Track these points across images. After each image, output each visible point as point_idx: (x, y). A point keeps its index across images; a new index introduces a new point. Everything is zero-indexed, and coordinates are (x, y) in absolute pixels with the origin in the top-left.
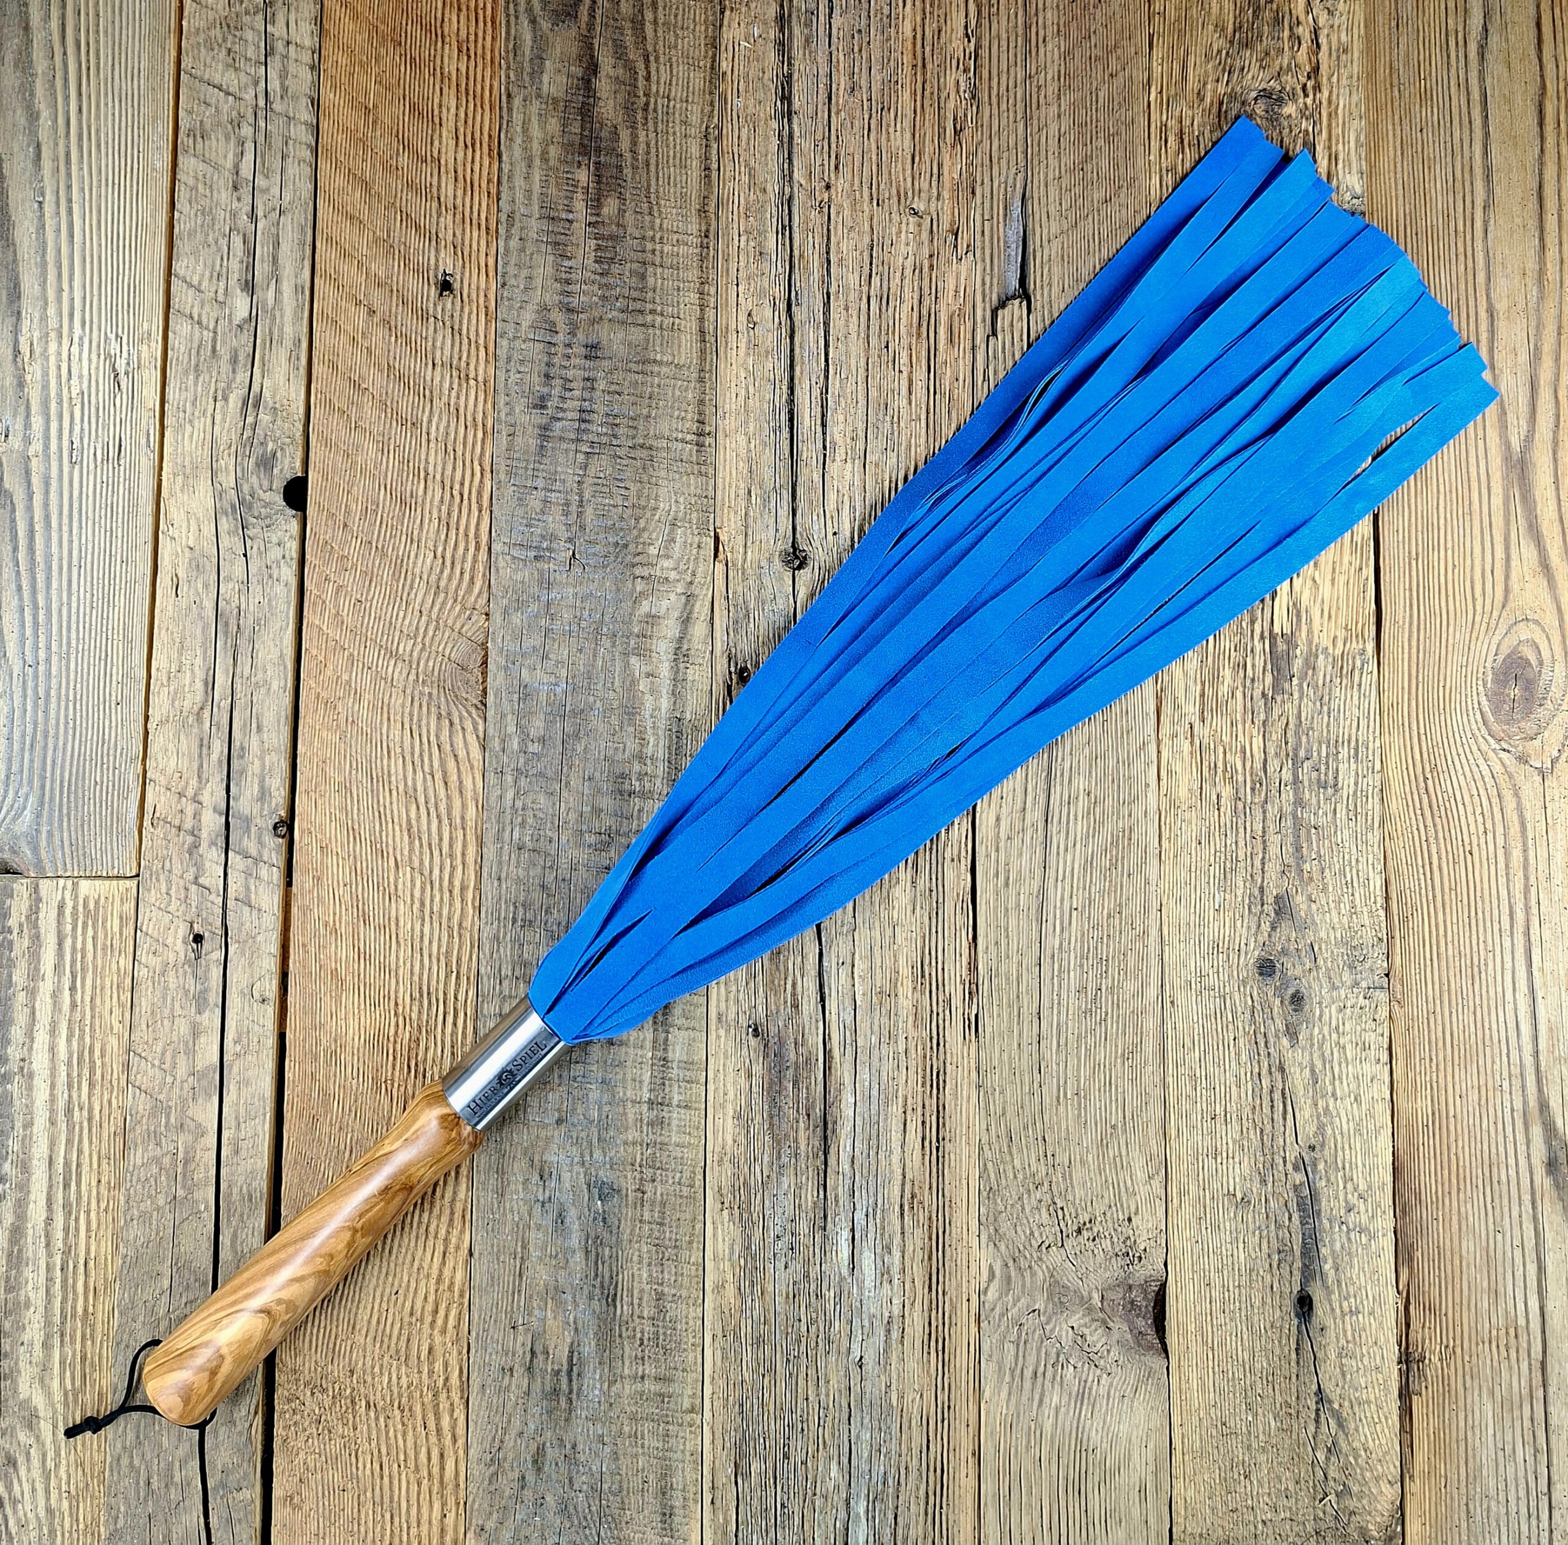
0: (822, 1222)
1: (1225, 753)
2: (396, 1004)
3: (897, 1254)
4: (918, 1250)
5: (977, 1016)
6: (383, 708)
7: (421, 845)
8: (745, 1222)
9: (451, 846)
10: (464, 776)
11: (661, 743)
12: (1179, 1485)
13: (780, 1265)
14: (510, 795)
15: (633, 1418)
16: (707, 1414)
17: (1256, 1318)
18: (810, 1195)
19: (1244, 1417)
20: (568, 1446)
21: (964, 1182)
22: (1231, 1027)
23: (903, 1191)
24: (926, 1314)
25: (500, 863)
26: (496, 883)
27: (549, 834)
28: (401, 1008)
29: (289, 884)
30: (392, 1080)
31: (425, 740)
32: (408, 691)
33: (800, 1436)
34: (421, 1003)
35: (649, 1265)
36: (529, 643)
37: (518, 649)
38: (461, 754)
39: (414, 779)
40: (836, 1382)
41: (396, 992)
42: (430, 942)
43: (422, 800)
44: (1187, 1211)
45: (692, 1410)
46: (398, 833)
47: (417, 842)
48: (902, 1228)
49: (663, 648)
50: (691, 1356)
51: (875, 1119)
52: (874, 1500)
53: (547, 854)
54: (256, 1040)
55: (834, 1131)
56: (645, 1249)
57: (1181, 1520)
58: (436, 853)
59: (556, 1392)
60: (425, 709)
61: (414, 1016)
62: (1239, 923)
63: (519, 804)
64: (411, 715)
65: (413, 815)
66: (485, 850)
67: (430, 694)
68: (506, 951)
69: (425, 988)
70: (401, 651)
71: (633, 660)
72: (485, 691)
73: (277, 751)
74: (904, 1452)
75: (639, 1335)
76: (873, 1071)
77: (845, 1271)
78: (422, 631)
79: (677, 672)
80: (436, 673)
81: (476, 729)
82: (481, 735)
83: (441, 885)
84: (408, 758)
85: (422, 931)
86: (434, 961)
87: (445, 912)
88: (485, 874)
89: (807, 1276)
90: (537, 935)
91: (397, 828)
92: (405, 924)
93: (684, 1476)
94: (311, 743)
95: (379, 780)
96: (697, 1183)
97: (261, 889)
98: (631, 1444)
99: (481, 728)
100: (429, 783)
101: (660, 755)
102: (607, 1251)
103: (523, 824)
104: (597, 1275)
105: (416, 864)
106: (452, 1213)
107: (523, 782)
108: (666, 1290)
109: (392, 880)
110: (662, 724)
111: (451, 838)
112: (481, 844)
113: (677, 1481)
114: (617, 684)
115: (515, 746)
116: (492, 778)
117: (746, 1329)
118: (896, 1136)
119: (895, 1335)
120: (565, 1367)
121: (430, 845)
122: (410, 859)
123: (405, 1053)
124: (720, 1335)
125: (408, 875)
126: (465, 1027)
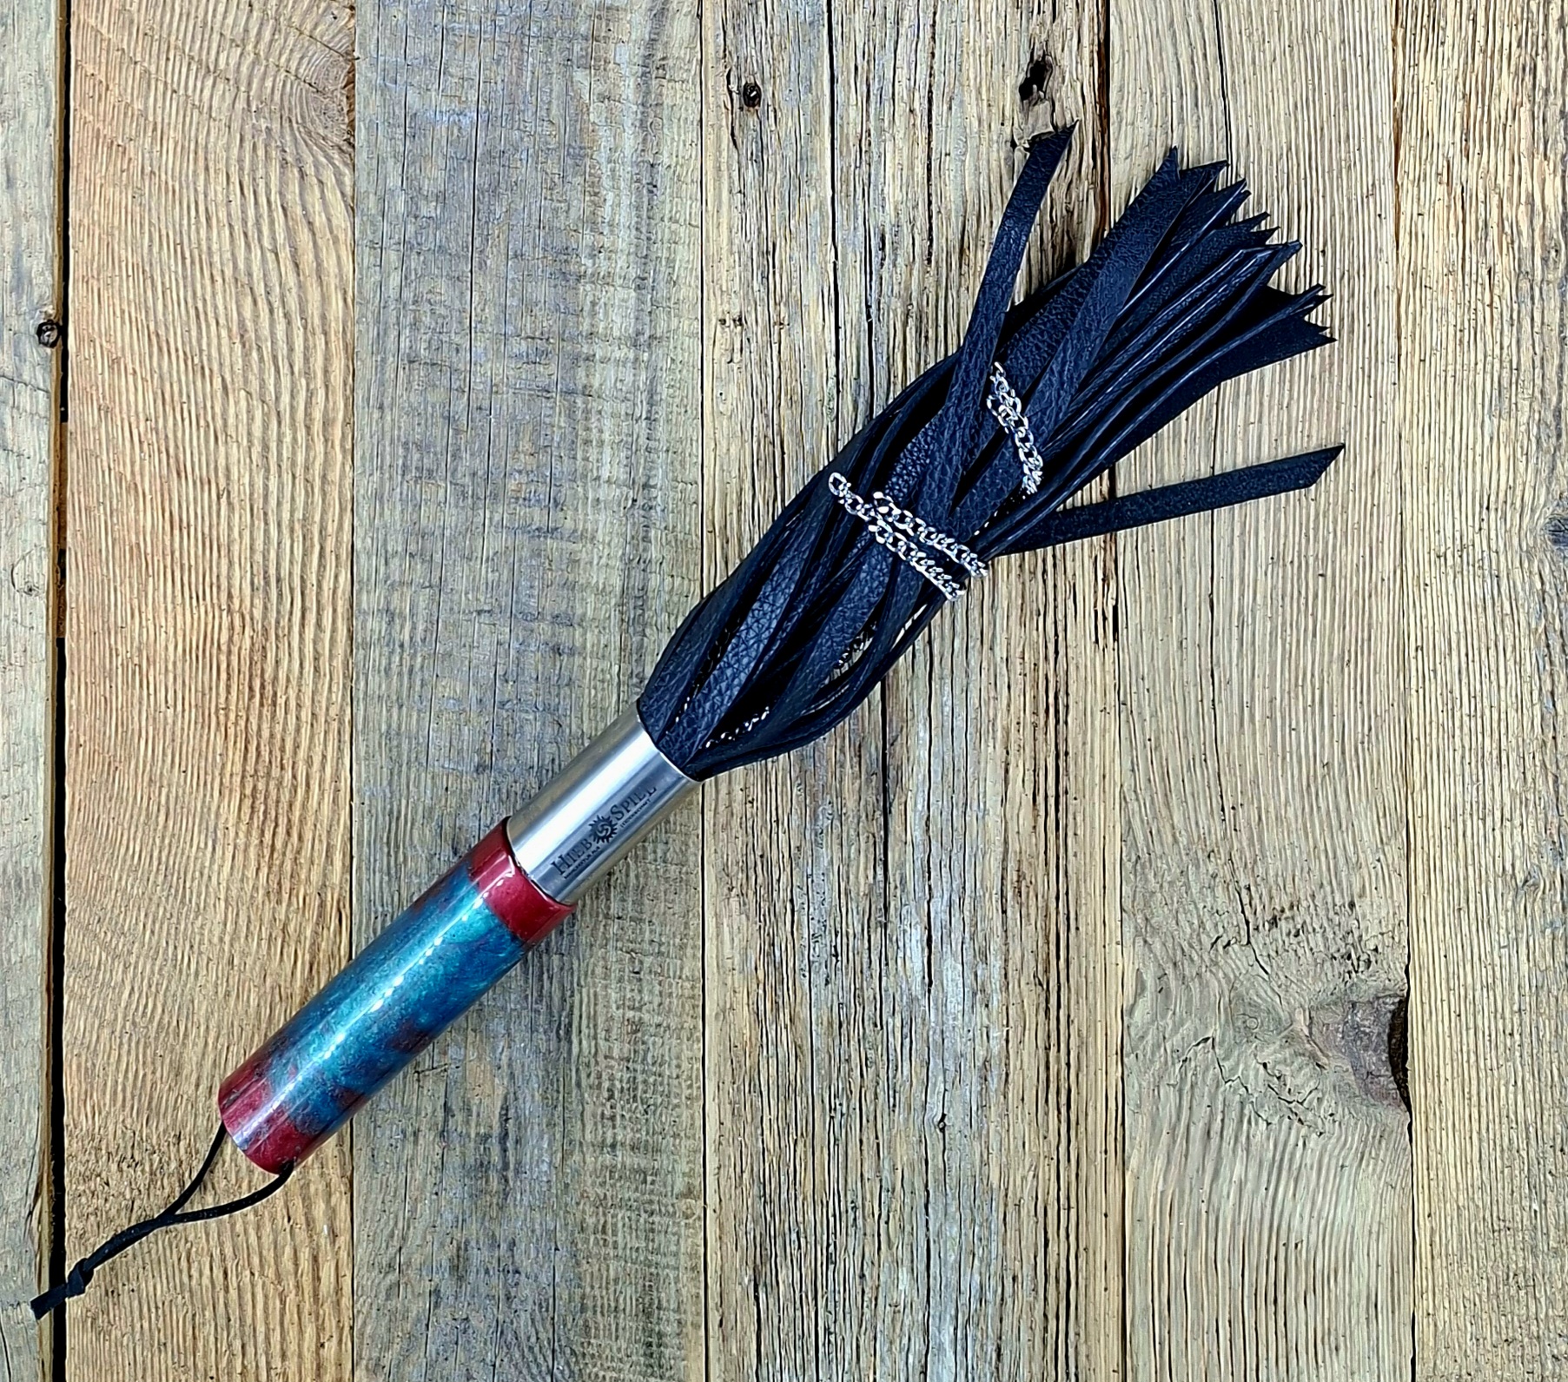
0: (882, 915)
1: (1501, 206)
2: (230, 596)
3: (996, 963)
4: (1030, 957)
5: (1115, 609)
6: (196, 151)
7: (261, 359)
8: (766, 917)
9: (306, 360)
10: (324, 255)
11: (625, 201)
12: (1427, 1304)
13: (819, 980)
14: (395, 280)
15: (601, 1202)
16: (712, 1199)
17: (1546, 1059)
18: (863, 876)
19: (1526, 1203)
20: (504, 1246)
21: (1099, 858)
22: (1508, 621)
23: (1004, 869)
24: (1041, 1052)
25: (382, 384)
26: (376, 415)
27: (457, 339)
28: (236, 602)
29: (64, 417)
30: (226, 709)
31: (263, 200)
32: (236, 126)
33: (851, 1231)
34: (267, 593)
35: (620, 980)
36: (417, 50)
37: (401, 59)
38: (319, 220)
39: (248, 260)
40: (905, 1153)
41: (229, 578)
42: (279, 504)
43: (260, 290)
44: (1439, 898)
45: (689, 1193)
46: (225, 341)
47: (255, 354)
48: (1004, 923)
49: (625, 54)
50: (686, 1114)
51: (960, 764)
52: (965, 1324)
53: (454, 370)
54: (20, 647)
55: (899, 781)
56: (613, 956)
57: (1429, 1354)
58: (284, 370)
59: (483, 1167)
60: (261, 152)
61: (258, 614)
62: (1522, 466)
63: (408, 295)
64: (240, 161)
65: (248, 313)
66: (358, 364)
67: (269, 130)
68: (394, 515)
69: (272, 571)
70: (222, 65)
71: (579, 75)
72: (352, 124)
73: (40, 216)
74: (1011, 1253)
75: (606, 1085)
76: (957, 691)
77: (917, 989)
78: (253, 32)
79: (648, 93)
80: (277, 97)
81: (340, 183)
82: (348, 190)
83: (293, 418)
84: (237, 227)
85: (266, 487)
86: (286, 531)
87: (300, 458)
88: (359, 400)
89: (858, 995)
90: (442, 490)
91: (224, 333)
92: (242, 478)
93: (680, 1288)
94: (90, 205)
95: (193, 260)
96: (692, 858)
97: (21, 425)
98: (597, 1242)
99: (347, 180)
100: (272, 265)
101: (625, 217)
102: (556, 958)
103: (415, 325)
104: (541, 996)
105: (254, 386)
106: (322, 905)
107: (414, 262)
108: (646, 1017)
109: (218, 410)
110: (625, 172)
111: (306, 348)
112: (351, 354)
113: (667, 1296)
114: (554, 111)
115: (401, 208)
116: (367, 258)
117: (768, 1071)
118: (993, 789)
119: (994, 1083)
120: (496, 1131)
121: (275, 358)
122: (246, 381)
123: (245, 669)
124: (728, 1079)
125: (243, 404)
126: (334, 630)
